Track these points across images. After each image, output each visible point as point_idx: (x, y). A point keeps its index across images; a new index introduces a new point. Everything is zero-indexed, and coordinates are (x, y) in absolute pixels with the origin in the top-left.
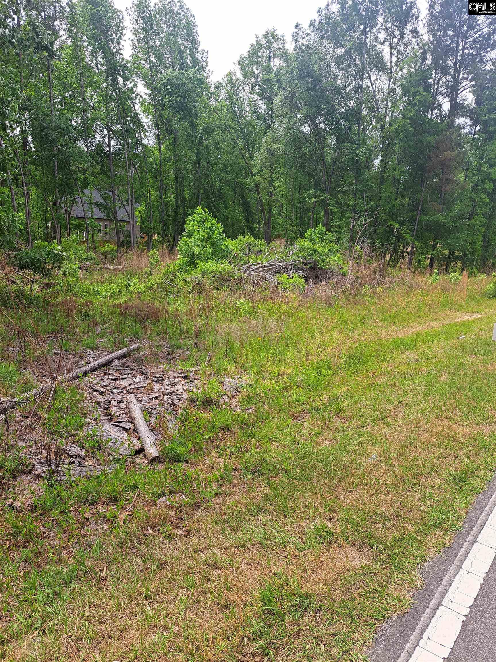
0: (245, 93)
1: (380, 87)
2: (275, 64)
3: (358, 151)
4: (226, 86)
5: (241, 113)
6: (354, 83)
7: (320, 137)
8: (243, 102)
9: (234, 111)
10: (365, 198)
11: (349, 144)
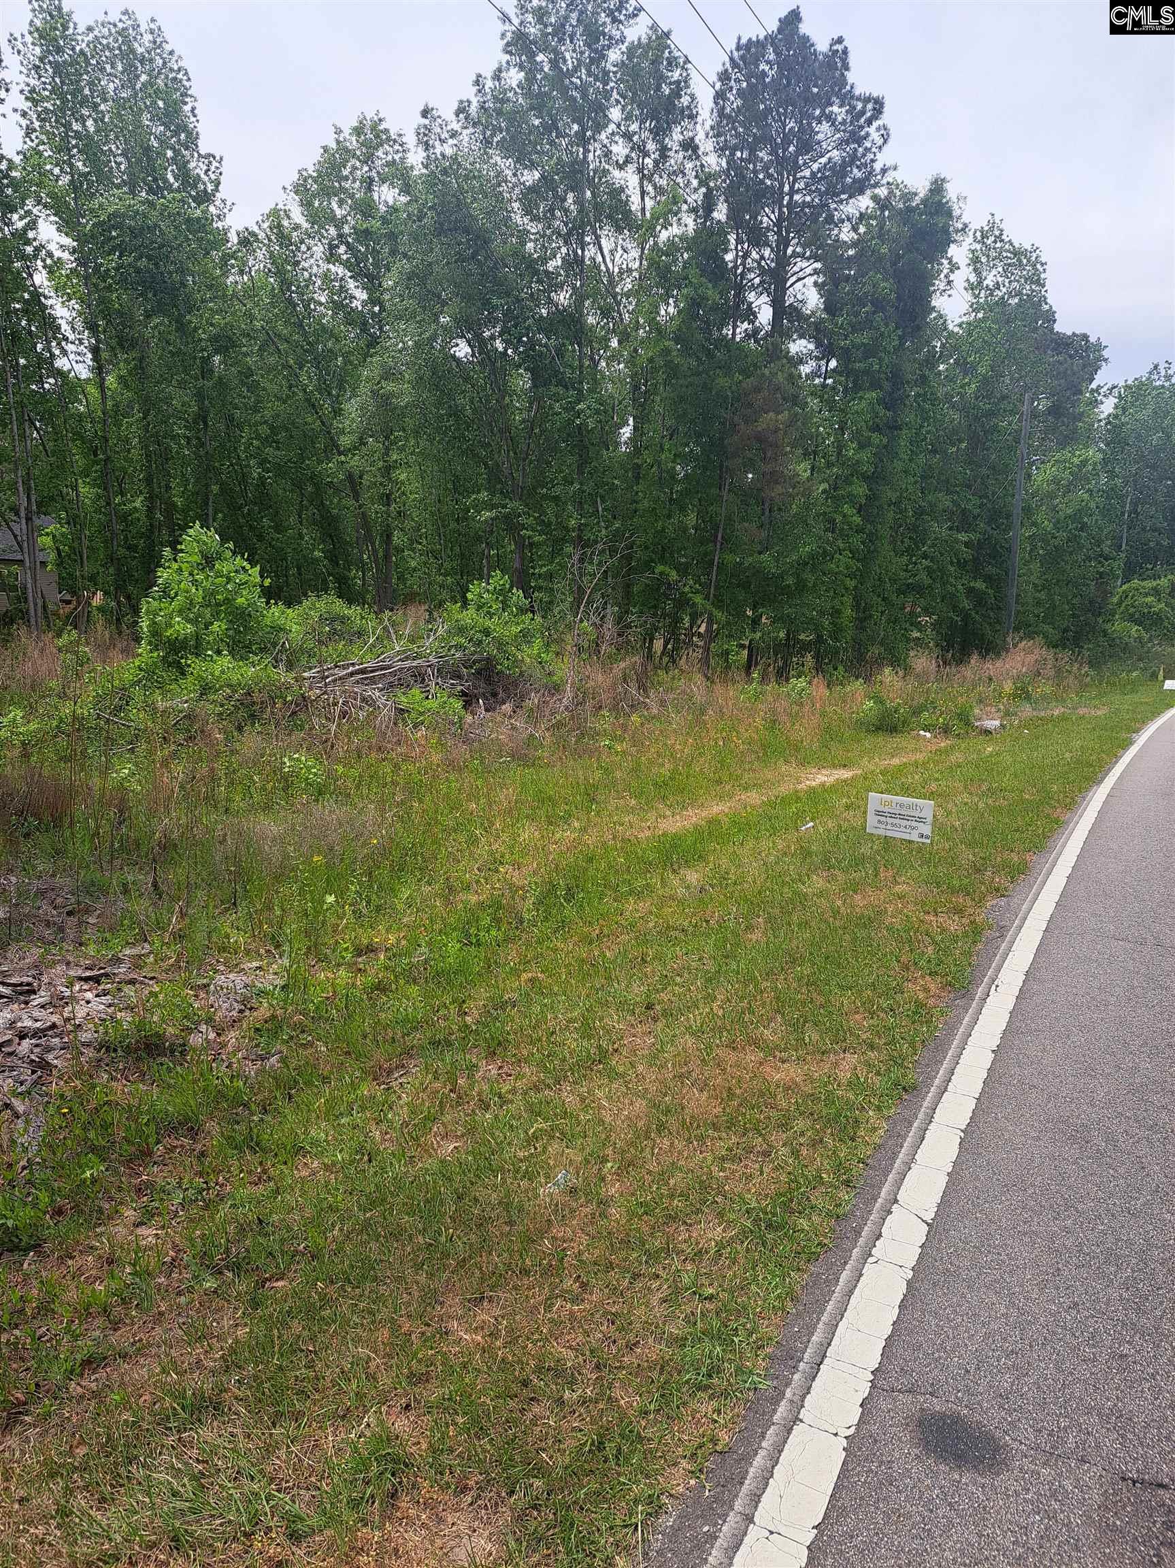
0: (314, 260)
1: (624, 266)
2: (383, 198)
3: (580, 406)
4: (266, 241)
5: (307, 307)
6: (564, 250)
7: (494, 371)
8: (309, 281)
9: (290, 300)
10: (600, 513)
11: (561, 391)
